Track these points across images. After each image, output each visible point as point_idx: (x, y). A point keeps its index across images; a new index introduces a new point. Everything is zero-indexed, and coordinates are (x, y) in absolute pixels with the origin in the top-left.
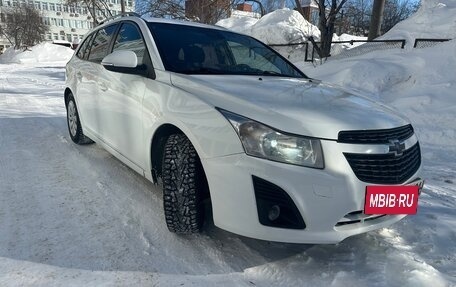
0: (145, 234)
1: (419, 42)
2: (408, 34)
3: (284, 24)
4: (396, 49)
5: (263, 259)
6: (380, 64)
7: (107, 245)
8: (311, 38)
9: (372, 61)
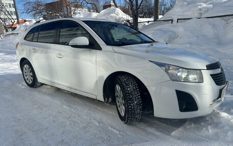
0: (111, 127)
1: (179, 20)
2: (173, 17)
3: (113, 15)
4: (169, 24)
5: (174, 128)
6: (165, 32)
7: (97, 136)
8: (128, 21)
9: (160, 30)
